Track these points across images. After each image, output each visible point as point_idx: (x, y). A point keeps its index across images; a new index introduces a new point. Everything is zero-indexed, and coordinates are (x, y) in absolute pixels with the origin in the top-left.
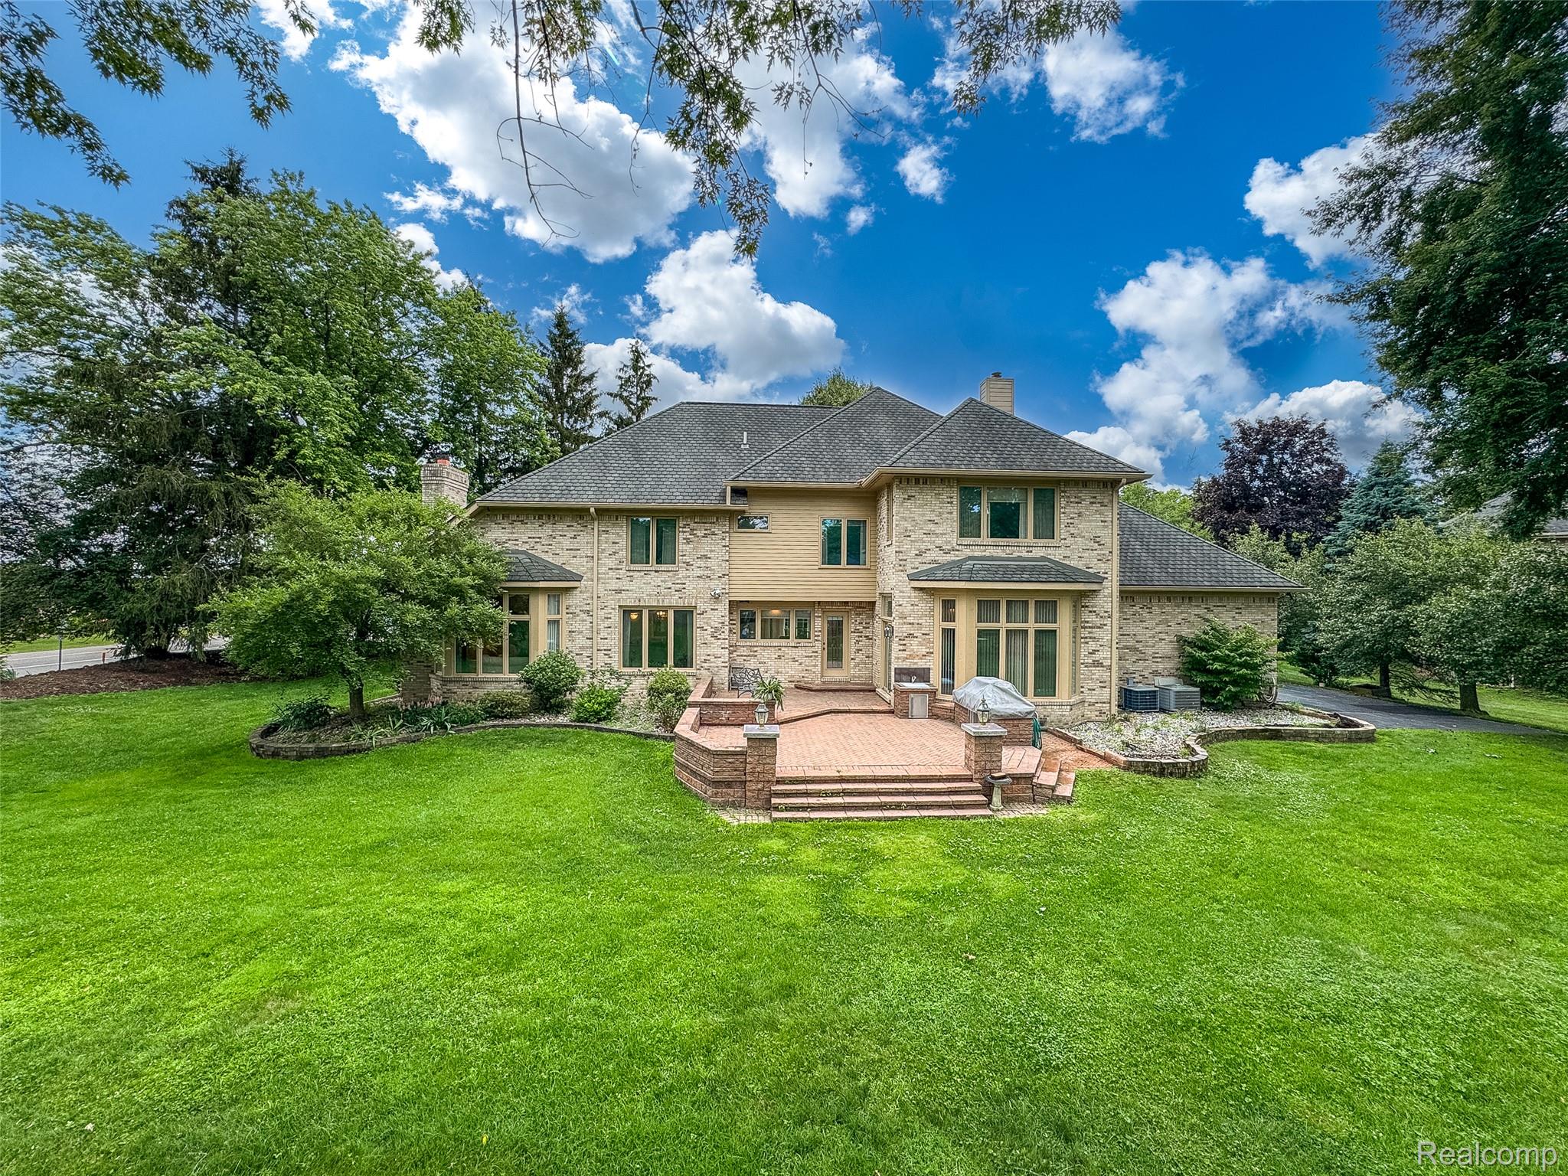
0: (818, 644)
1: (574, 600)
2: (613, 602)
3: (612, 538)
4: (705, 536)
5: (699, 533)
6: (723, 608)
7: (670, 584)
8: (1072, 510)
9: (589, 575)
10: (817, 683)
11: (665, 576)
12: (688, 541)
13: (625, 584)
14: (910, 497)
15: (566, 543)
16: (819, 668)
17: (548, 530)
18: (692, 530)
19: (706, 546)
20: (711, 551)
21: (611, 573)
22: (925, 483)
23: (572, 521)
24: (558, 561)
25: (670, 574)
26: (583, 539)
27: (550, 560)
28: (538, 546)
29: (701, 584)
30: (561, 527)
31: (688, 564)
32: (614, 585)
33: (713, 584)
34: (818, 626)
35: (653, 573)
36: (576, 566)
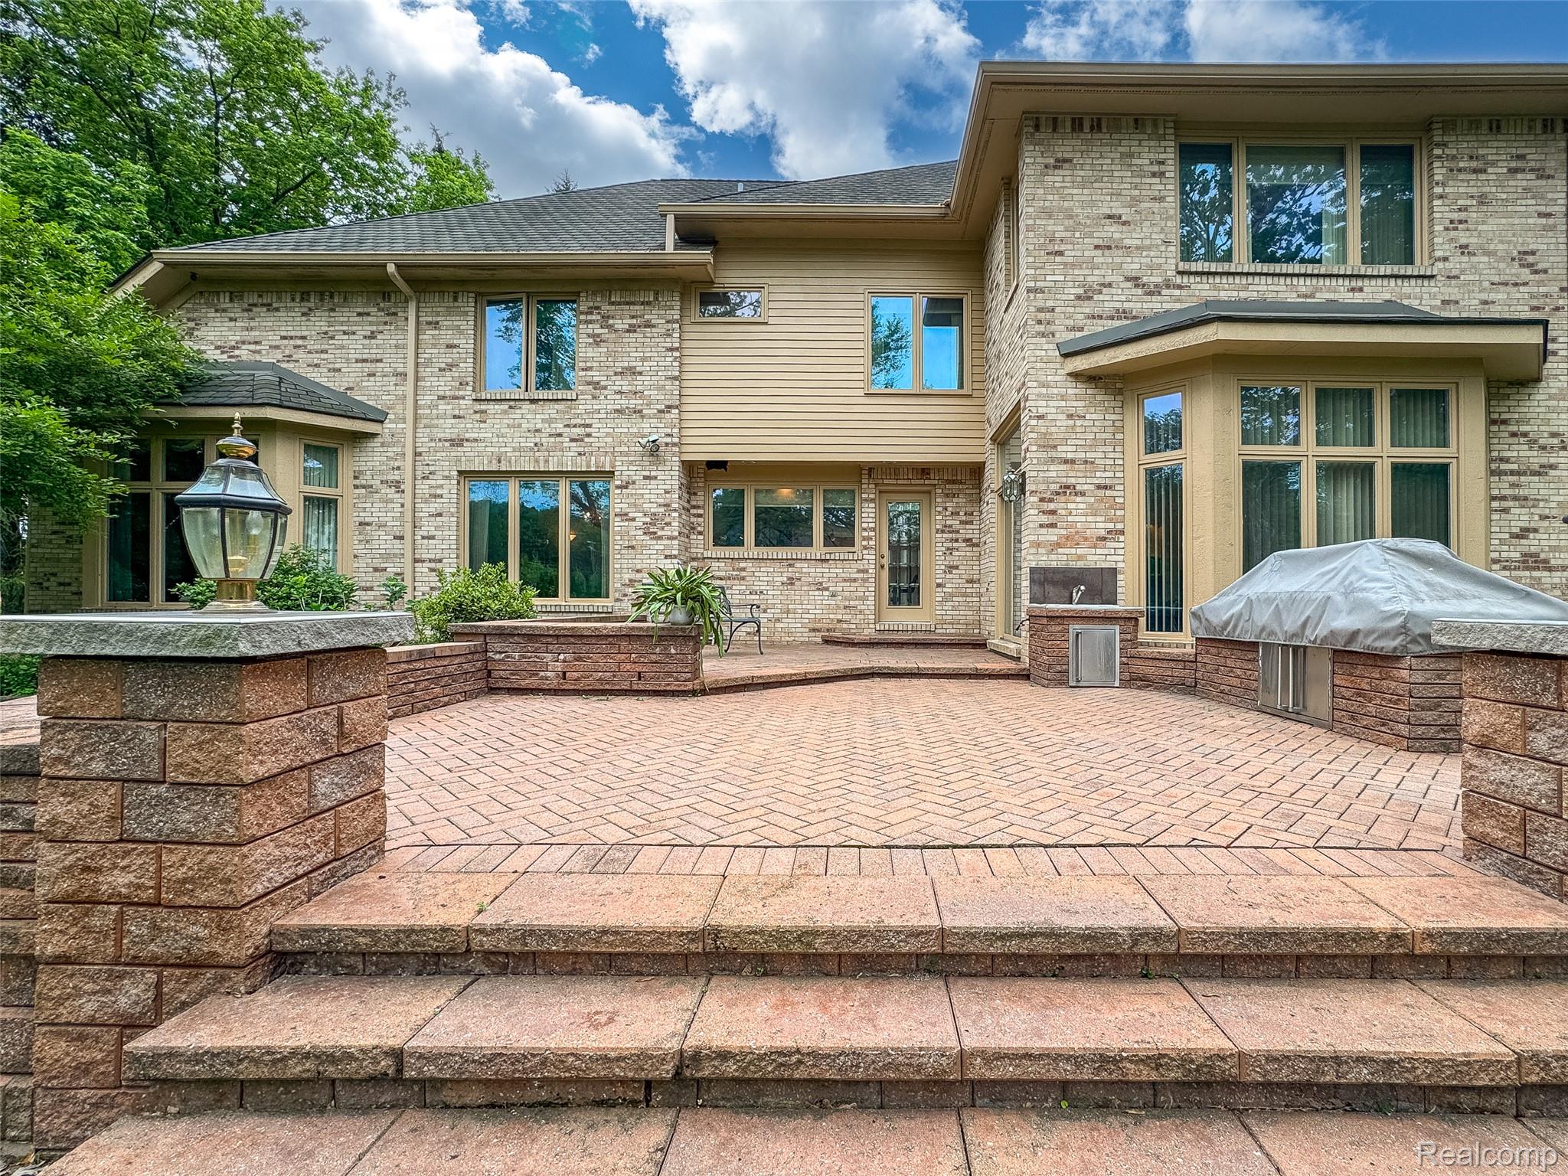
0: (870, 556)
1: (372, 460)
2: (446, 464)
3: (447, 336)
4: (632, 329)
5: (619, 324)
6: (670, 477)
7: (559, 427)
8: (1461, 188)
9: (399, 409)
10: (869, 632)
11: (551, 409)
12: (598, 341)
13: (470, 428)
14: (1060, 163)
15: (356, 346)
16: (871, 602)
17: (319, 322)
18: (606, 317)
19: (635, 350)
20: (644, 359)
21: (443, 406)
22: (1097, 127)
23: (367, 304)
24: (338, 384)
25: (561, 406)
26: (388, 339)
27: (323, 381)
28: (299, 355)
29: (624, 426)
30: (346, 316)
31: (596, 385)
32: (449, 428)
33: (646, 426)
34: (867, 516)
35: (526, 406)
36: (371, 393)
